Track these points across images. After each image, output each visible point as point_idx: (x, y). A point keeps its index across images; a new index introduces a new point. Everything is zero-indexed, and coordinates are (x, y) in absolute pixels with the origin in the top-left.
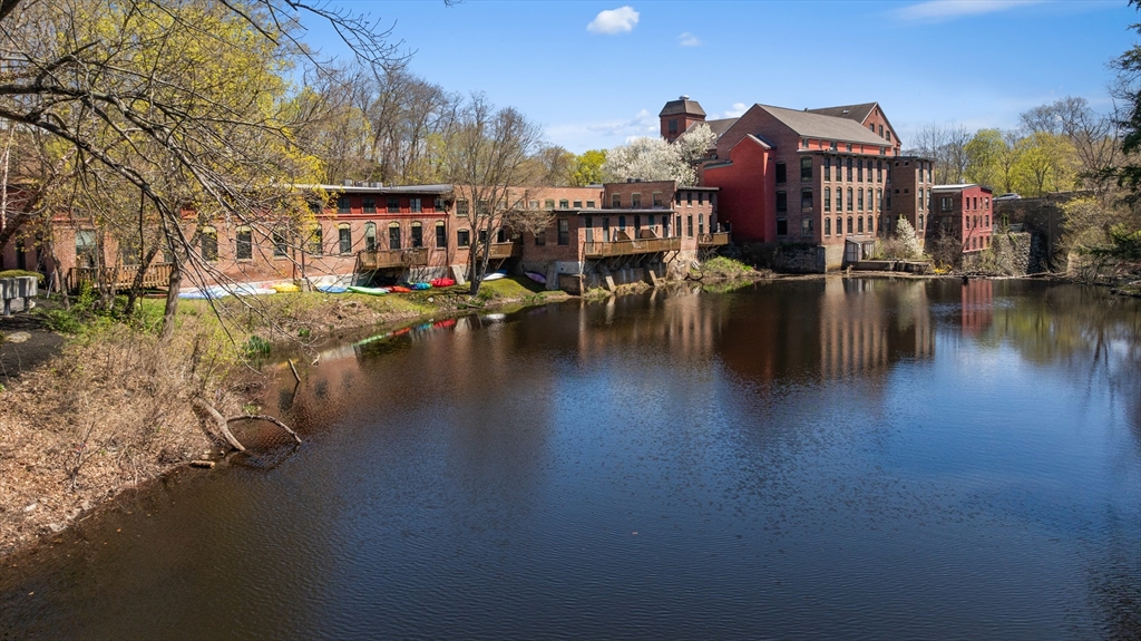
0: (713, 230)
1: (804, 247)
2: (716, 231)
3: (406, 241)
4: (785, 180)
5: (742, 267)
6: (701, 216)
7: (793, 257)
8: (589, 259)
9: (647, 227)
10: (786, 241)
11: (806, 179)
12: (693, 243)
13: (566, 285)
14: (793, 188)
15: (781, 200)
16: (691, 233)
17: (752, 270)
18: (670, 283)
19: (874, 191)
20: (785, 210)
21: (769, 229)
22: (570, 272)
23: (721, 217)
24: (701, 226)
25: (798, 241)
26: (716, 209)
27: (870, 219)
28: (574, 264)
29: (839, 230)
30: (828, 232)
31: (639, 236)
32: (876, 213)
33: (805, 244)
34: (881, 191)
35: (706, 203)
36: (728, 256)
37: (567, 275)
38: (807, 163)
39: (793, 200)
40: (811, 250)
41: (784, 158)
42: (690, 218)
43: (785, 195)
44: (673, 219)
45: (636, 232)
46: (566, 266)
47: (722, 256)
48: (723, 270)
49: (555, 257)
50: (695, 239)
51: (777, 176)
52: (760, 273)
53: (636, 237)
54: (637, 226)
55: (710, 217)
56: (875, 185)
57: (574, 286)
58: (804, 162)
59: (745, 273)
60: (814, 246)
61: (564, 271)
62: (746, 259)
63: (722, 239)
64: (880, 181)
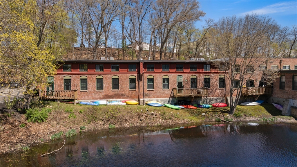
3: (200, 84)
13: (295, 113)
46: (296, 103)
49: (290, 97)
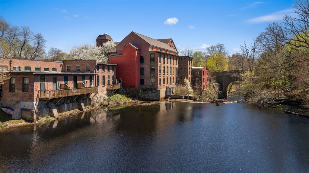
0: (114, 83)
1: (151, 90)
2: (115, 83)
4: (144, 63)
5: (126, 98)
6: (109, 77)
7: (147, 94)
8: (41, 100)
9: (81, 82)
10: (144, 87)
11: (152, 62)
12: (105, 88)
13: (25, 116)
14: (147, 65)
15: (142, 70)
16: (104, 84)
17: (130, 100)
18: (92, 108)
19: (175, 68)
20: (143, 74)
21: (137, 83)
22: (28, 108)
23: (118, 77)
24: (109, 81)
25: (148, 87)
26: (115, 73)
27: (174, 78)
28: (31, 103)
29: (164, 83)
30: (160, 84)
31: (76, 86)
32: (175, 76)
33: (152, 89)
34: (177, 68)
35: (111, 71)
36: (120, 94)
37: (26, 110)
38: (152, 56)
39: (147, 71)
40: (154, 91)
41: (143, 54)
42: (104, 77)
43: (144, 68)
44: (95, 78)
45: (74, 84)
46: (26, 104)
47: (118, 93)
48: (118, 100)
49: (20, 99)
50: (106, 86)
51: (141, 61)
52: (134, 101)
53: (74, 87)
54: (75, 81)
55: (113, 77)
56: (175, 66)
57: (30, 117)
58: (151, 55)
59: (128, 101)
60: (155, 89)
61: (26, 107)
62: (128, 95)
63: (118, 86)
64: (176, 64)
